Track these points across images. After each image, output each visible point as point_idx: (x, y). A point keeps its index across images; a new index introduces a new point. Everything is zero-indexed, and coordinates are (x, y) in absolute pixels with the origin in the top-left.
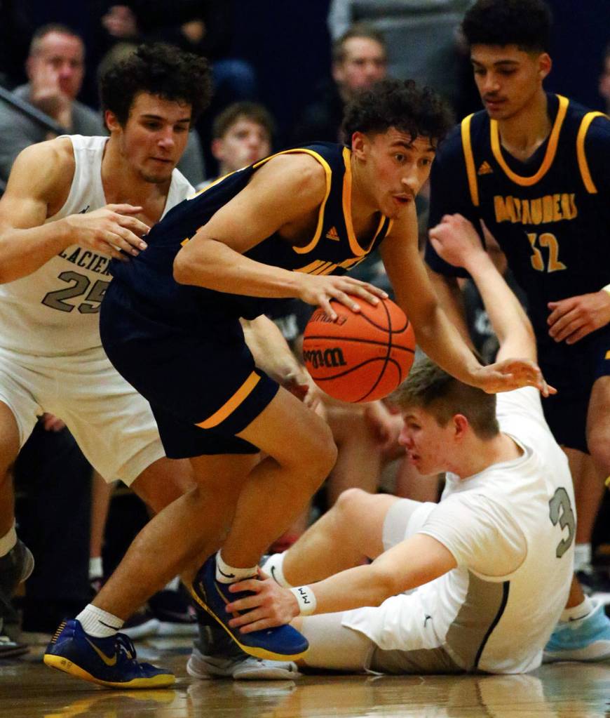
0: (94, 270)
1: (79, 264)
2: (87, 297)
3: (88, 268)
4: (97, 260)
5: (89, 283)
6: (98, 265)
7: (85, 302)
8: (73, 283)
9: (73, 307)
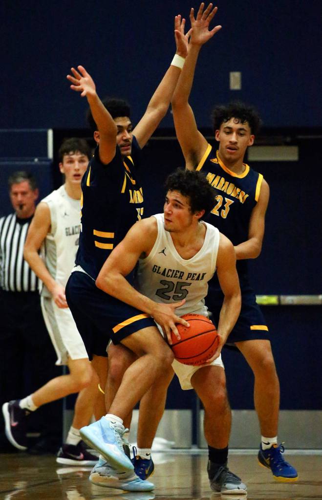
0: (174, 277)
1: (167, 276)
2: (175, 291)
3: (171, 277)
4: (175, 272)
5: (174, 284)
6: (176, 274)
7: (174, 294)
8: (166, 286)
9: (170, 297)
